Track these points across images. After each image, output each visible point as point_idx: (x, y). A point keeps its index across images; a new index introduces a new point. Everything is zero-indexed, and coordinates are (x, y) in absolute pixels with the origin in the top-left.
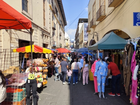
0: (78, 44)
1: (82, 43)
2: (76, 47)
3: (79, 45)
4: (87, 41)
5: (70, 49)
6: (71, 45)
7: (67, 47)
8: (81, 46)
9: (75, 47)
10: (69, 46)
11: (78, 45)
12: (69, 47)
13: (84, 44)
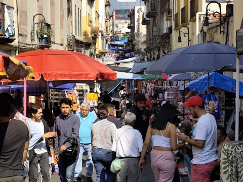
0: (166, 25)
1: (193, 15)
2: (148, 50)
3: (174, 36)
4: (224, 6)
5: (110, 60)
6: (115, 37)
7: (88, 45)
8: (184, 39)
9: (143, 47)
10: (99, 41)
11: (168, 36)
12: (100, 45)
13: (206, 22)
